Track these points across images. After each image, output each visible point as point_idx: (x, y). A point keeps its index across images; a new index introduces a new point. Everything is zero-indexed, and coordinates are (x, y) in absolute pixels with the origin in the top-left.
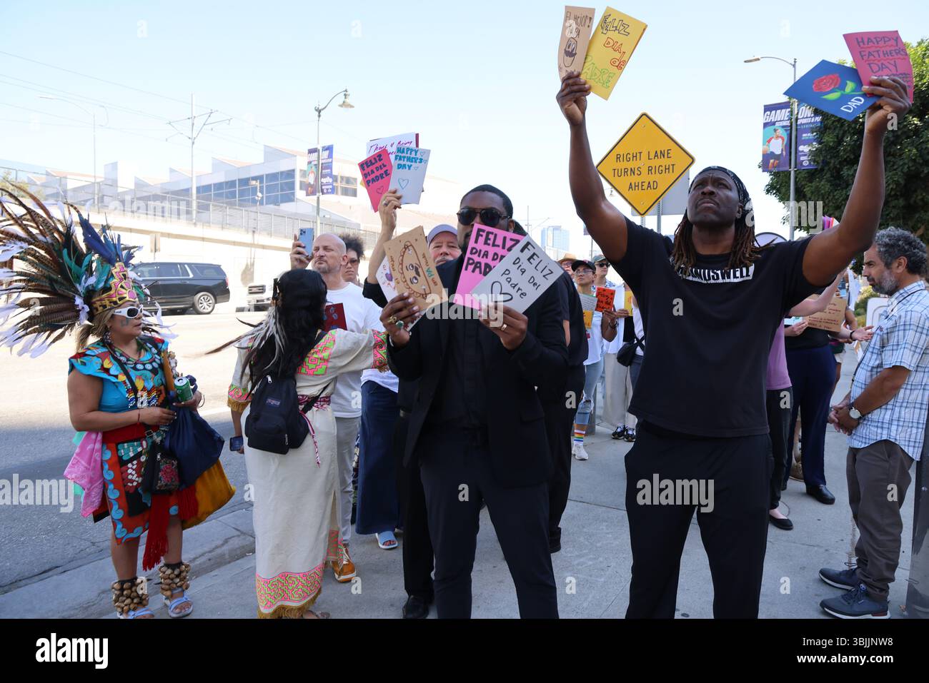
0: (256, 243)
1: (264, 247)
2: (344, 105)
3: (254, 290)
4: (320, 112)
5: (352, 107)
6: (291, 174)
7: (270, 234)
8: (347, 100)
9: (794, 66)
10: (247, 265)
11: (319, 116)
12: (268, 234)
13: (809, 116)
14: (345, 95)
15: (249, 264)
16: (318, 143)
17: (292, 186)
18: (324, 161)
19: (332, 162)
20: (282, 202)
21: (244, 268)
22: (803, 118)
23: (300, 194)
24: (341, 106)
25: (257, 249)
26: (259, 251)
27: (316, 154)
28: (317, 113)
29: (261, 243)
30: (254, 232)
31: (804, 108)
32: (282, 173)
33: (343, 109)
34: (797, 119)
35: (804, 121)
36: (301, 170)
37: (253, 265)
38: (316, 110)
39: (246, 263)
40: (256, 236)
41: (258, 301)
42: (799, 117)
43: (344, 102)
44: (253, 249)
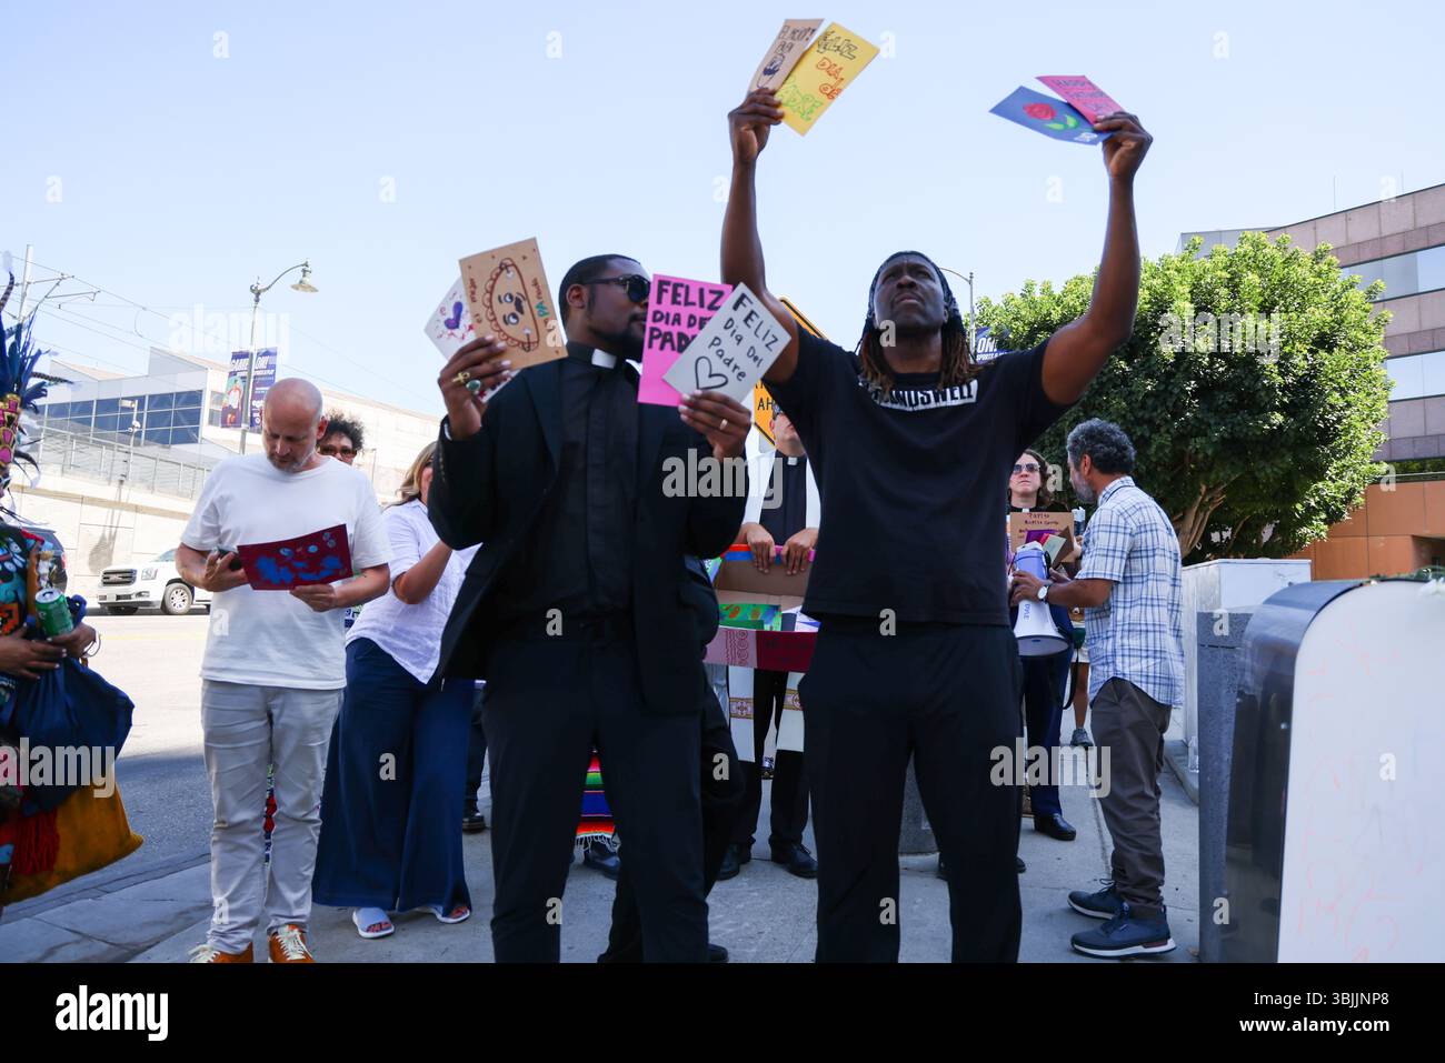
0: (123, 500)
1: (137, 509)
2: (301, 285)
3: (114, 578)
4: (258, 294)
5: (314, 290)
6: (194, 397)
7: (151, 488)
8: (307, 280)
9: (970, 282)
10: (103, 538)
11: (257, 301)
12: (148, 488)
13: (991, 350)
14: (304, 271)
15: (107, 534)
16: (252, 344)
17: (194, 417)
18: (259, 373)
19: (274, 375)
20: (174, 443)
21: (97, 541)
22: (984, 353)
23: (207, 430)
24: (294, 287)
25: (124, 513)
26: (127, 518)
27: (246, 361)
28: (254, 296)
29: (130, 502)
30: (122, 482)
31: (984, 339)
32: (179, 395)
33: (300, 293)
34: (976, 353)
35: (985, 357)
36: (213, 393)
37: (113, 538)
38: (252, 291)
39: (100, 534)
40: (125, 489)
41: (118, 597)
42: (979, 351)
43: (301, 282)
44: (117, 512)
